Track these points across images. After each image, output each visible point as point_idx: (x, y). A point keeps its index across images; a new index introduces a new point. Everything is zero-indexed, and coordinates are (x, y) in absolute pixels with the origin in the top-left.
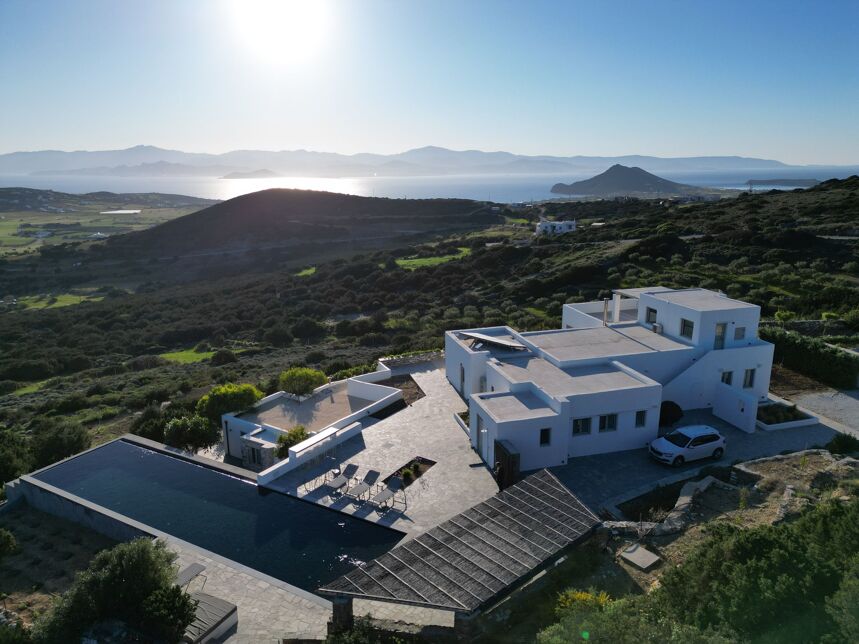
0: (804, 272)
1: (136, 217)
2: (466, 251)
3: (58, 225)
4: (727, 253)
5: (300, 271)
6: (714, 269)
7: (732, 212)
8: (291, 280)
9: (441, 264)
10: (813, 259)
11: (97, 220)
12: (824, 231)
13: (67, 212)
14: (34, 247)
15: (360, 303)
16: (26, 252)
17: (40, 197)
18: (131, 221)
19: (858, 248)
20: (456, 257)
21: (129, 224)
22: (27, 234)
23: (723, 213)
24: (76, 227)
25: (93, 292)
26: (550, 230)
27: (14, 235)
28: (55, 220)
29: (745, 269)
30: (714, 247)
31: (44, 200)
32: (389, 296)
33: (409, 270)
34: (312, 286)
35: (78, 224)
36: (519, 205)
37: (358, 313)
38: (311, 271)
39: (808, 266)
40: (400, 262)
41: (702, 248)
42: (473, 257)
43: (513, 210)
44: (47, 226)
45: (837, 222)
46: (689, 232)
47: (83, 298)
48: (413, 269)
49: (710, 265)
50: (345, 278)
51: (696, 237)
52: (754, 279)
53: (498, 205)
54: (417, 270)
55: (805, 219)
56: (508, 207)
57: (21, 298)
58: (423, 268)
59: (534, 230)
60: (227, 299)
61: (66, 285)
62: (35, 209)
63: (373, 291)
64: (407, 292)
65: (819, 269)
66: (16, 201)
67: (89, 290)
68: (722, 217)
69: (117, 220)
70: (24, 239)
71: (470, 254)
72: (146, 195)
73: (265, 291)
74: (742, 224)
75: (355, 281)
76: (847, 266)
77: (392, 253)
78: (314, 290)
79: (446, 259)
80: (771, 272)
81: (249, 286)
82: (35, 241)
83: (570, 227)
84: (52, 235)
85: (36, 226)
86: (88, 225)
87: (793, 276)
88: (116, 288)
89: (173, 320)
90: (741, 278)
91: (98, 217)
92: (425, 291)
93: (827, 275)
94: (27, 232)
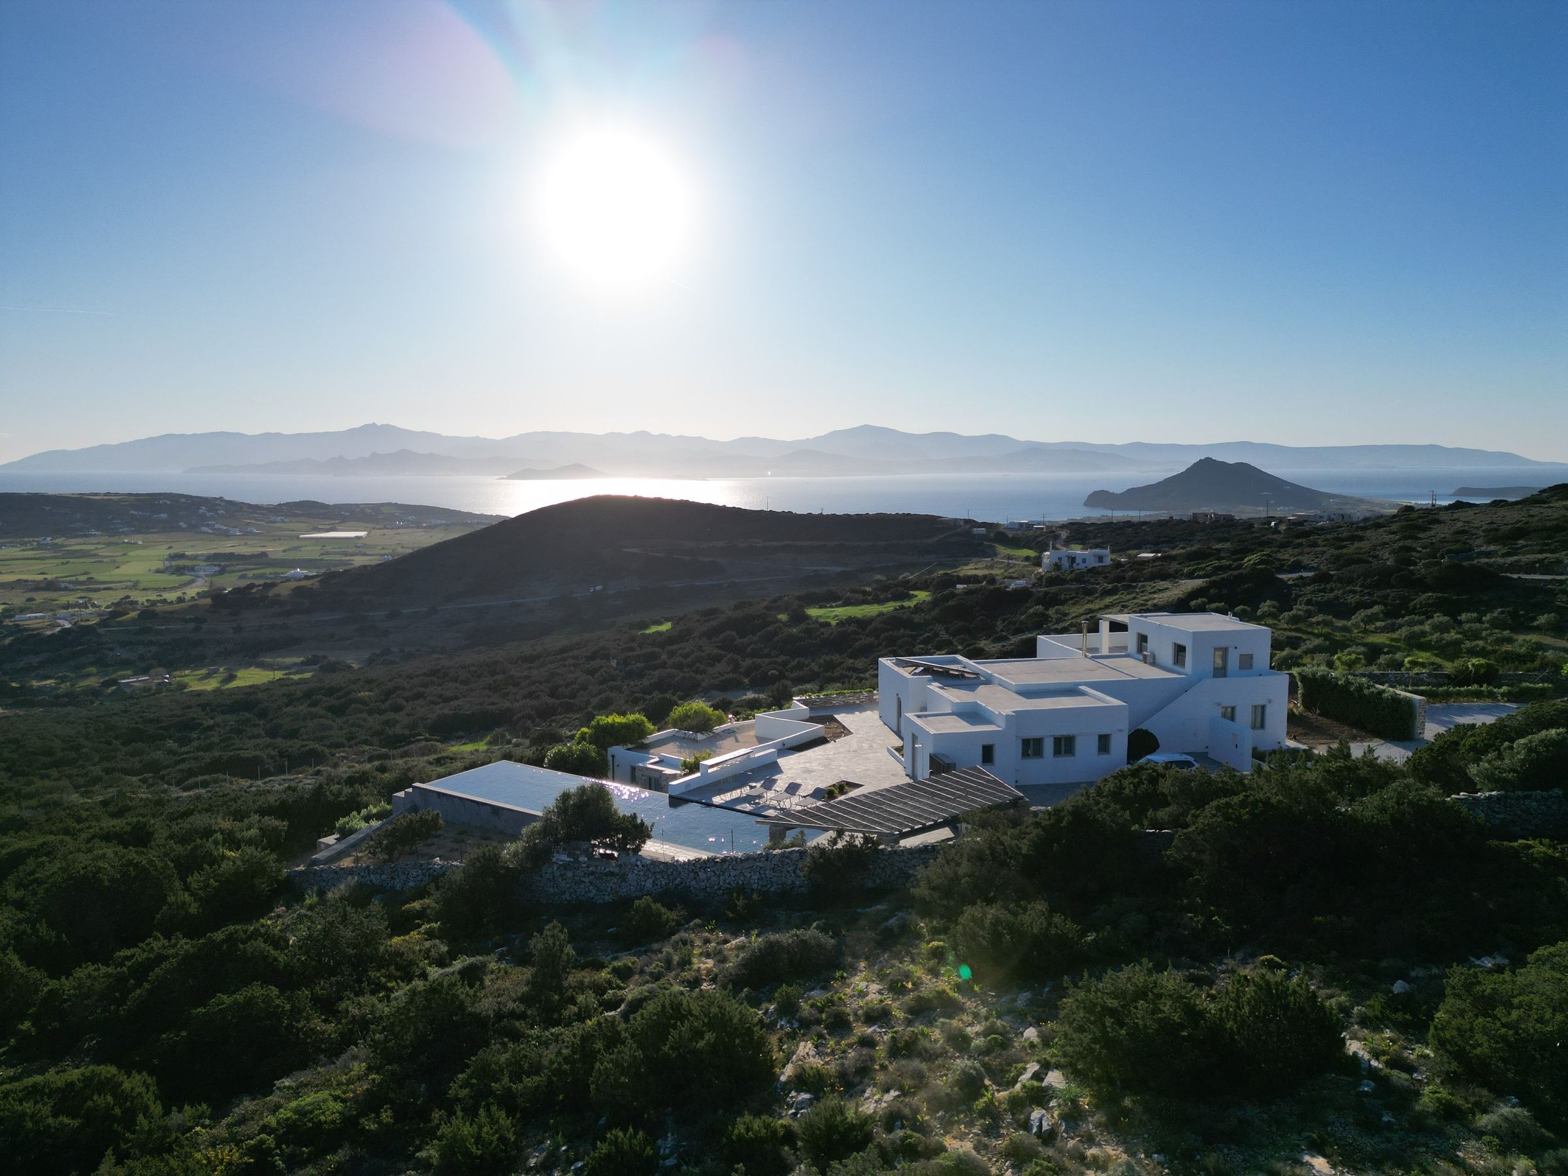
0: (1470, 628)
1: (360, 543)
2: (922, 596)
3: (231, 556)
4: (1352, 599)
5: (646, 626)
6: (1325, 623)
7: (1374, 537)
8: (633, 639)
9: (881, 614)
10: (1491, 609)
11: (295, 549)
12: (1514, 568)
13: (246, 534)
14: (191, 592)
15: (747, 674)
16: (180, 600)
17: (203, 510)
18: (350, 551)
19: (1564, 592)
20: (906, 604)
21: (346, 554)
22: (179, 571)
23: (1361, 539)
24: (261, 559)
25: (295, 664)
26: (1066, 564)
27: (158, 571)
28: (226, 547)
29: (1378, 624)
30: (1332, 590)
31: (208, 514)
32: (794, 663)
33: (828, 625)
34: (668, 648)
35: (264, 554)
36: (1021, 524)
37: (745, 689)
38: (665, 627)
39: (1480, 621)
40: (813, 612)
41: (1313, 592)
42: (934, 604)
43: (1010, 534)
44: (213, 558)
45: (1541, 552)
46: (1297, 567)
47: (279, 675)
48: (834, 623)
49: (1320, 618)
50: (721, 636)
51: (1305, 574)
52: (1392, 640)
53: (984, 525)
54: (841, 623)
55: (1492, 548)
56: (1001, 529)
57: (177, 673)
58: (851, 621)
59: (1039, 564)
60: (530, 668)
61: (252, 653)
62: (194, 528)
63: (768, 656)
64: (824, 657)
65: (1495, 624)
66: (163, 516)
67: (289, 660)
68: (1357, 545)
69: (329, 548)
70: (175, 579)
71: (929, 599)
72: (377, 508)
73: (592, 657)
74: (1386, 556)
75: (738, 641)
76: (1542, 619)
77: (800, 598)
78: (672, 654)
79: (889, 607)
80: (1416, 628)
81: (564, 650)
82: (192, 582)
83: (1101, 559)
84: (222, 571)
85: (195, 557)
86: (280, 556)
87: (1453, 635)
88: (333, 658)
89: (447, 700)
90: (1371, 639)
91: (296, 543)
92: (854, 656)
93: (1506, 633)
94: (179, 566)
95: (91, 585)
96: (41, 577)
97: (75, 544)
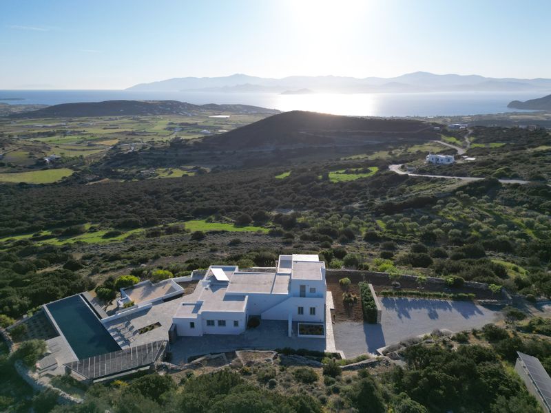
1: (227, 120)
2: (374, 171)
3: (187, 124)
5: (279, 175)
8: (271, 181)
11: (207, 122)
13: (192, 116)
14: (172, 137)
15: (295, 202)
16: (167, 141)
17: (180, 107)
18: (224, 122)
21: (222, 124)
22: (170, 129)
25: (190, 169)
27: (165, 129)
28: (186, 120)
32: (311, 200)
33: (332, 183)
35: (196, 124)
37: (290, 208)
38: (287, 175)
40: (332, 175)
43: (449, 130)
44: (182, 124)
46: (515, 176)
48: (335, 182)
53: (440, 126)
56: (446, 128)
57: (157, 170)
58: (341, 182)
61: (179, 163)
62: (177, 113)
66: (169, 109)
67: (188, 168)
69: (217, 122)
70: (169, 132)
72: (235, 106)
77: (326, 167)
82: (173, 133)
83: (449, 160)
84: (183, 130)
85: (176, 124)
88: (202, 168)
89: (206, 200)
91: (207, 119)
92: (332, 199)
95: (144, 134)
96: (131, 130)
97: (143, 118)
